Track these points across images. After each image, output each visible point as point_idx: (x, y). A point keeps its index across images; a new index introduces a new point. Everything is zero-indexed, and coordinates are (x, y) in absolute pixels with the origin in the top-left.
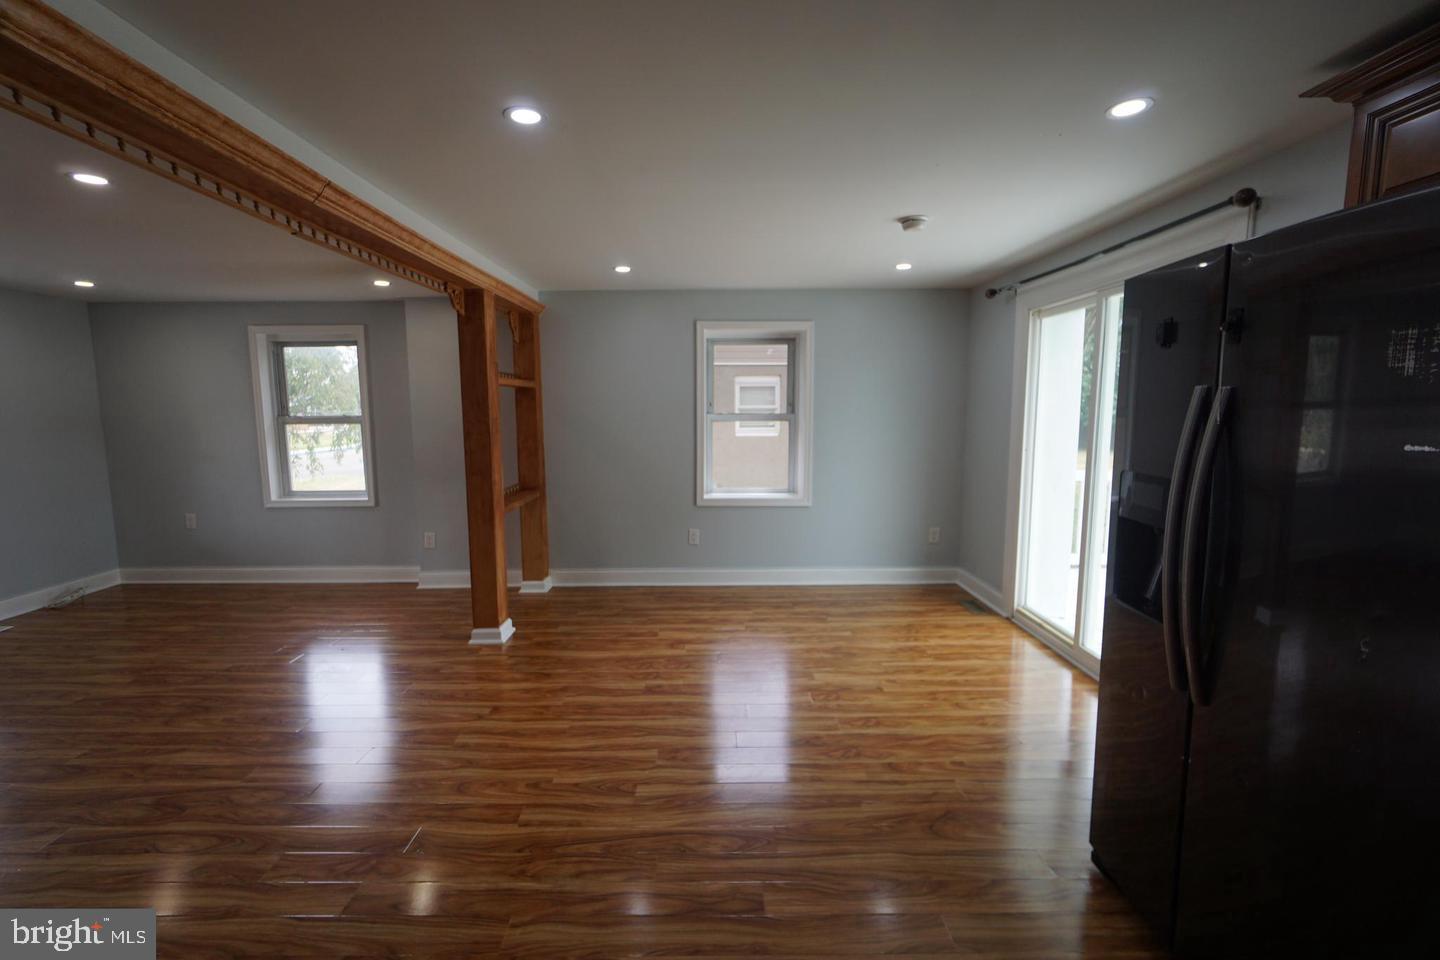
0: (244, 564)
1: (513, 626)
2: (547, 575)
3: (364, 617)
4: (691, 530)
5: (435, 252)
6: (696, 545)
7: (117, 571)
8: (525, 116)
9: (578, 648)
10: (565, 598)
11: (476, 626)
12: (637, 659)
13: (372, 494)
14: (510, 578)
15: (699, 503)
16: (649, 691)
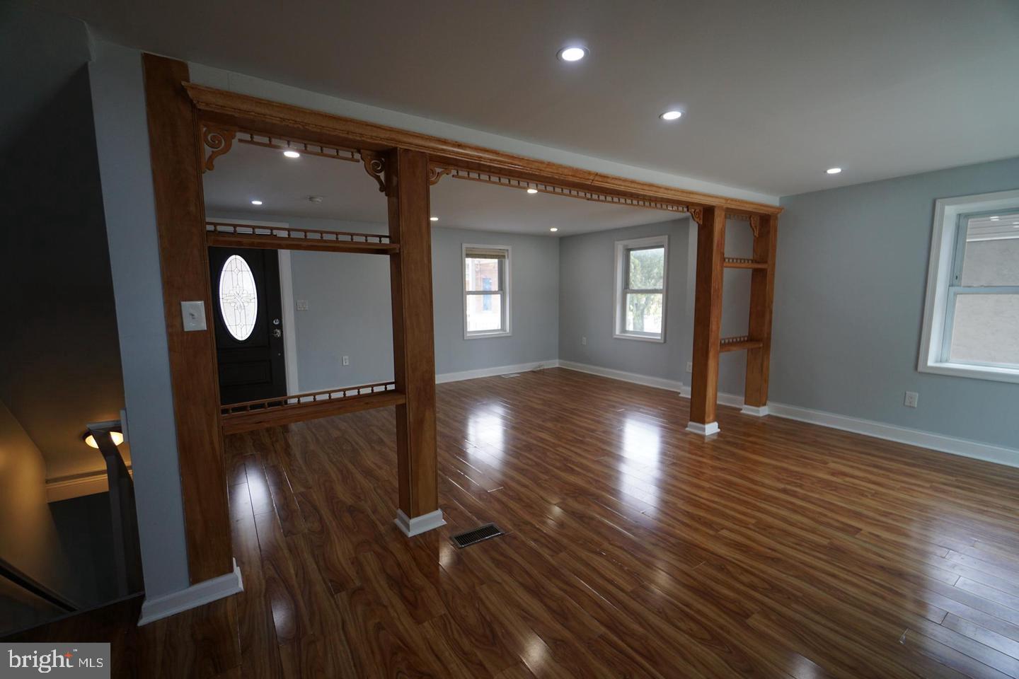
0: (597, 365)
1: (719, 428)
2: (764, 404)
3: (644, 403)
4: (907, 392)
5: (669, 192)
6: (914, 407)
7: (557, 360)
8: (672, 115)
9: (754, 452)
10: (772, 423)
11: (691, 420)
12: (792, 472)
13: (663, 336)
14: (718, 396)
15: (920, 369)
16: (785, 491)
